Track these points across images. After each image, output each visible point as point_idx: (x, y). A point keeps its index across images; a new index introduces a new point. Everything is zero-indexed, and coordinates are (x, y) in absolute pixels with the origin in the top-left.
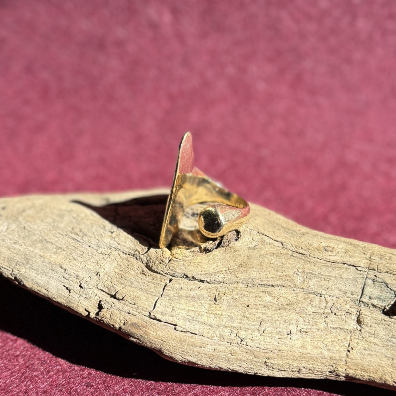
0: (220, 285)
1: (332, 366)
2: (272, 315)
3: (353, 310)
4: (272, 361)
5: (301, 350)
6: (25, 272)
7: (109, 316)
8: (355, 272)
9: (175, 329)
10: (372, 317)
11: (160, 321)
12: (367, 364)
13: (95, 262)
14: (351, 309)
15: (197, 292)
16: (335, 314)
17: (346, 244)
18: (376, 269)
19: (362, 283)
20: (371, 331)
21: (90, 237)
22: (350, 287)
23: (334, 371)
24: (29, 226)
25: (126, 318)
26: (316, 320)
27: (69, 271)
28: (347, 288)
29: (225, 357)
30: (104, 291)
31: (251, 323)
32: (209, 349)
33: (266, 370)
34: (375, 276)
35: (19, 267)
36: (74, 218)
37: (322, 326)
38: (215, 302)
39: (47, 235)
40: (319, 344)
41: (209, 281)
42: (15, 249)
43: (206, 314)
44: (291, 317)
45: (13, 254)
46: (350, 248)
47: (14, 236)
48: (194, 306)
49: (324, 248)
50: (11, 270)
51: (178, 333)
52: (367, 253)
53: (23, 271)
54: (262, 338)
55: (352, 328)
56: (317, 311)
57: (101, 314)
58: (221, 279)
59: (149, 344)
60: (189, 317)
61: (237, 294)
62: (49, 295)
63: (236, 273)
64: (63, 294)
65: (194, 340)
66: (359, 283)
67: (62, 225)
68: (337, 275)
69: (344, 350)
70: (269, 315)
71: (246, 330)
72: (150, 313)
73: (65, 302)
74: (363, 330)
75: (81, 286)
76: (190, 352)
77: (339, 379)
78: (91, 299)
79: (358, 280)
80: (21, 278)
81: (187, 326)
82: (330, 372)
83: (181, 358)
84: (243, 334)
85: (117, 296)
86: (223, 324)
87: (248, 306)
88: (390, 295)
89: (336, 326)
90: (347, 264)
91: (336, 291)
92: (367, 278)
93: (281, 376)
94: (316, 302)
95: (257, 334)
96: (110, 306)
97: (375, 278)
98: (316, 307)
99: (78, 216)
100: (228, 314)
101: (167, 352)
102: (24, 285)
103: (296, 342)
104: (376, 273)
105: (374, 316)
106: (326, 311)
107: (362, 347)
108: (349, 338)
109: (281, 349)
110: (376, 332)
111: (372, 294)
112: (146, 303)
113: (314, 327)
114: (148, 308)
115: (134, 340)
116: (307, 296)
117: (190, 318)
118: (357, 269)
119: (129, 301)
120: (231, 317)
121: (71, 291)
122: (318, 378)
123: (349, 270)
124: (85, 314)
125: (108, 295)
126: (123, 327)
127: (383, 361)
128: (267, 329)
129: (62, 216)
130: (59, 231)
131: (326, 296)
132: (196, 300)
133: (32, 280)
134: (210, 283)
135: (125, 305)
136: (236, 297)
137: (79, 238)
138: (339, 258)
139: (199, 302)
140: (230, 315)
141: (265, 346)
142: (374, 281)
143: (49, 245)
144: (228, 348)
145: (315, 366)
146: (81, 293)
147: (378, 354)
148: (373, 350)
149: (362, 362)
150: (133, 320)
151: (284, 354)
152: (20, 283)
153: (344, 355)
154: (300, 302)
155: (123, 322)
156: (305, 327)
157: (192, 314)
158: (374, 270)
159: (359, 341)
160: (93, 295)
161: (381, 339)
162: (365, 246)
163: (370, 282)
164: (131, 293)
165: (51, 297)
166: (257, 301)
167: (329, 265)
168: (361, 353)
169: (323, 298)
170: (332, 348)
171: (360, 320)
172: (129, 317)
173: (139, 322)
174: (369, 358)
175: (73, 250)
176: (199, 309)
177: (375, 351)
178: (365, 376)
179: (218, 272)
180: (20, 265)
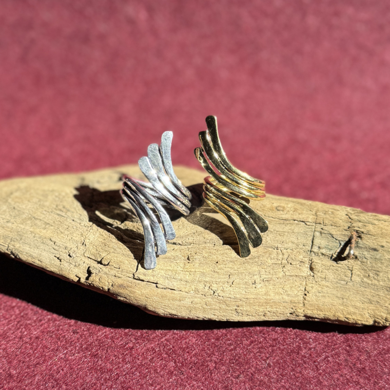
0: (191, 246)
1: (292, 309)
2: (238, 268)
3: (306, 259)
4: (241, 308)
5: (265, 297)
6: (20, 247)
7: (98, 280)
8: (305, 226)
9: (157, 287)
10: (322, 264)
11: (143, 281)
12: (322, 304)
13: (80, 234)
14: (304, 259)
15: (172, 254)
16: (291, 264)
17: (295, 204)
18: (322, 223)
19: (311, 236)
20: (322, 276)
21: (73, 212)
22: (302, 240)
23: (294, 312)
24: (18, 206)
25: (114, 280)
26: (275, 270)
27: (58, 243)
28: (299, 241)
29: (201, 307)
30: (90, 258)
31: (221, 276)
32: (187, 302)
33: (236, 316)
34: (322, 229)
35: (14, 243)
36: (56, 196)
37: (281, 274)
38: (188, 261)
39: (35, 213)
40: (280, 290)
41: (181, 243)
42: (8, 227)
43: (182, 272)
44: (254, 269)
45: (7, 232)
46: (298, 206)
47: (6, 216)
48: (171, 266)
49: (276, 208)
50: (7, 246)
51: (159, 290)
52: (313, 210)
53: (17, 245)
54: (231, 289)
55: (306, 274)
56: (276, 263)
57: (91, 278)
58: (190, 241)
59: (135, 302)
60: (167, 276)
61: (206, 252)
62: (42, 265)
63: (203, 235)
64: (55, 263)
65: (173, 295)
66: (309, 236)
67: (47, 204)
68: (290, 231)
69: (301, 294)
70: (236, 269)
71: (217, 283)
72: (134, 275)
73: (57, 270)
74: (315, 276)
75: (69, 255)
76: (171, 306)
77: (298, 319)
78: (80, 266)
79: (308, 234)
80: (17, 252)
81: (167, 284)
82: (291, 314)
83: (164, 312)
84: (215, 287)
85: (103, 262)
86: (197, 279)
87: (217, 263)
88: (336, 244)
89: (292, 274)
90: (297, 220)
91: (290, 245)
92: (315, 231)
93: (249, 320)
94: (274, 255)
95: (227, 286)
96: (98, 271)
97: (322, 231)
98: (274, 259)
99: (60, 194)
100: (201, 270)
101: (151, 307)
102: (20, 259)
103: (260, 290)
104: (322, 226)
105: (324, 263)
106: (283, 261)
107: (316, 291)
108: (304, 283)
109: (248, 297)
110: (326, 276)
111: (321, 244)
112: (129, 266)
113: (274, 276)
114: (132, 270)
115: (122, 299)
116: (266, 250)
117: (169, 277)
118: (306, 224)
119: (114, 265)
120: (203, 273)
121: (62, 260)
122: (280, 320)
123: (300, 226)
124: (76, 279)
125: (94, 262)
126: (111, 288)
127: (335, 301)
128: (235, 281)
129: (45, 196)
130: (45, 209)
131: (282, 249)
132: (172, 260)
133: (27, 253)
134: (182, 245)
135: (111, 269)
136: (206, 255)
137: (63, 214)
138: (290, 216)
139: (175, 262)
140: (202, 271)
141: (235, 295)
142: (321, 233)
143: (38, 222)
144: (204, 300)
145: (278, 310)
146: (70, 262)
147: (330, 295)
148: (325, 292)
149: (317, 303)
150: (120, 281)
151: (251, 302)
152: (16, 257)
153: (302, 298)
154: (261, 256)
155: (111, 284)
156: (266, 277)
157: (170, 273)
158: (320, 224)
159: (313, 285)
160: (81, 263)
161: (331, 282)
162: (310, 204)
163: (317, 234)
164: (115, 258)
165: (44, 267)
166: (224, 258)
167: (282, 222)
168: (316, 296)
169: (280, 251)
170: (291, 293)
171: (312, 267)
172: (116, 279)
173: (125, 284)
174: (323, 300)
175: (60, 225)
176: (175, 268)
177: (328, 293)
178: (320, 314)
179: (188, 235)
180: (14, 241)
